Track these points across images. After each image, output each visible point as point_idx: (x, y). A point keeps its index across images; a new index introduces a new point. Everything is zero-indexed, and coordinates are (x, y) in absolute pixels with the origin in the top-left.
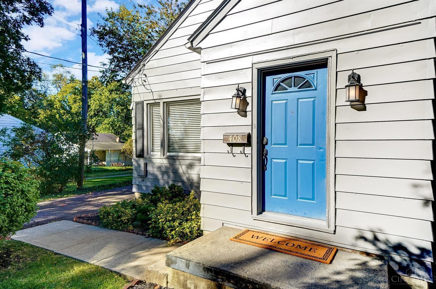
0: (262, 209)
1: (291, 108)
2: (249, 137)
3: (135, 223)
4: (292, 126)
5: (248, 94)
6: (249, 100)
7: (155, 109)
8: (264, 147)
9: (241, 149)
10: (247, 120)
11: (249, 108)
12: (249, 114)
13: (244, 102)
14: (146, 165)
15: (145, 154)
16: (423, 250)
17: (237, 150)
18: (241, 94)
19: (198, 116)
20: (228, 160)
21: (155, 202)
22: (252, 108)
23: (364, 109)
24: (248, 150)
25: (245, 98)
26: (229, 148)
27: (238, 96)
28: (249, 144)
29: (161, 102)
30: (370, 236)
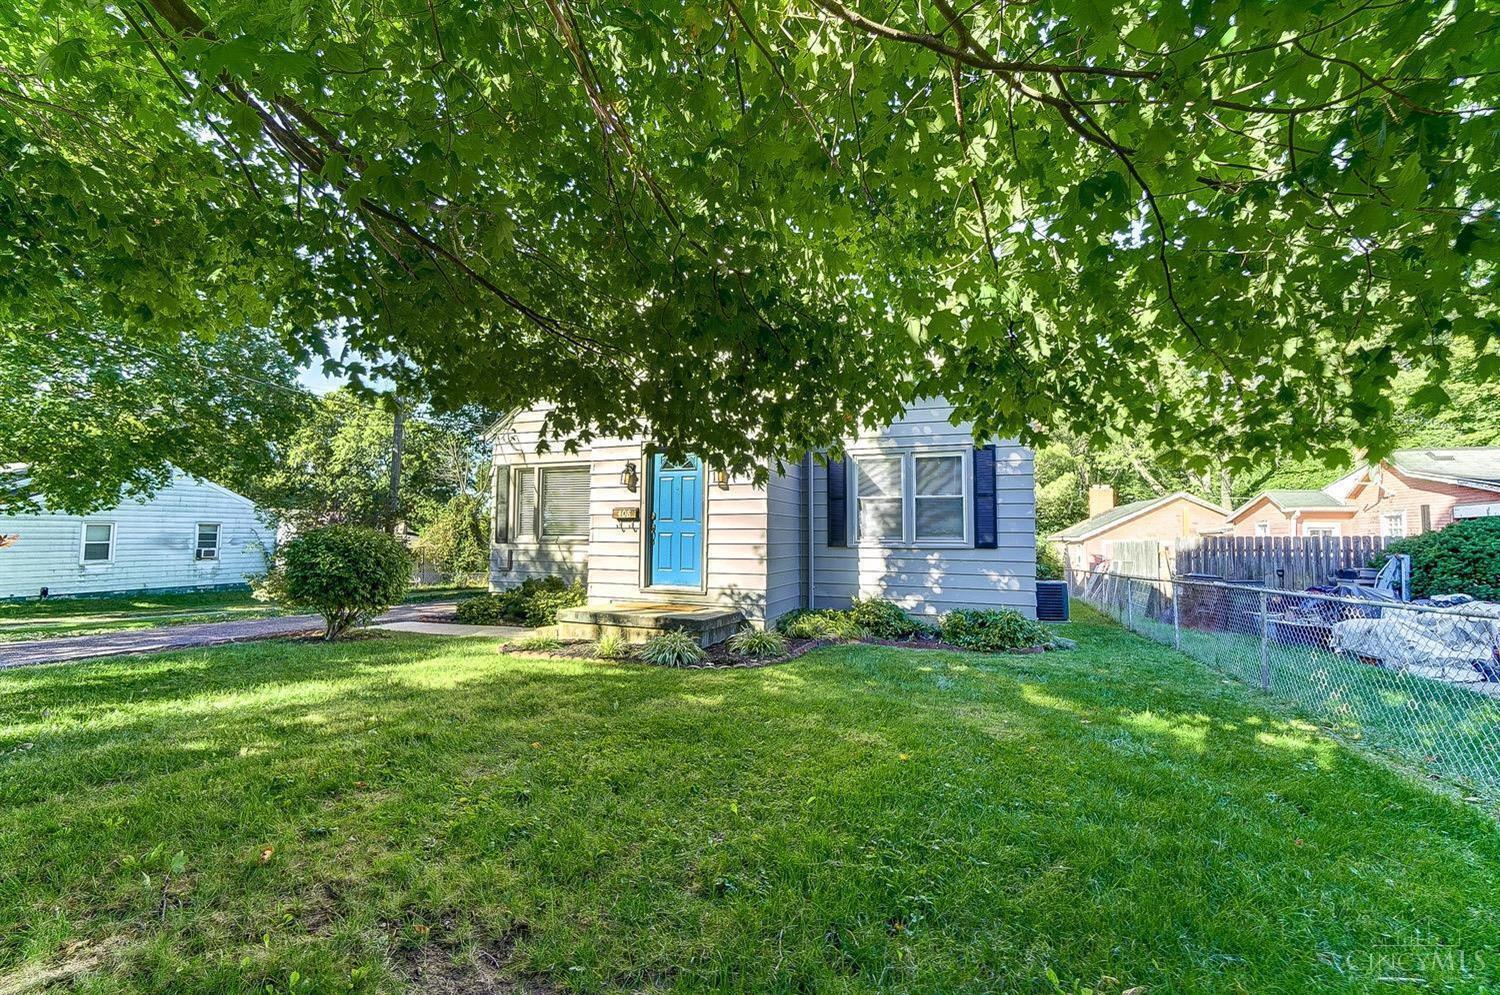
0: (649, 582)
1: (677, 485)
2: (638, 512)
3: (506, 616)
4: (677, 501)
5: (638, 470)
6: (638, 476)
7: (526, 476)
8: (652, 521)
9: (630, 524)
10: (636, 496)
11: (638, 484)
12: (638, 490)
13: (634, 478)
14: (511, 552)
15: (510, 536)
16: (760, 597)
17: (626, 525)
18: (631, 468)
19: (587, 489)
20: (617, 535)
21: (530, 594)
22: (642, 483)
23: (728, 489)
24: (637, 524)
25: (635, 474)
26: (618, 523)
27: (627, 472)
28: (637, 519)
29: (536, 467)
30: (728, 592)
